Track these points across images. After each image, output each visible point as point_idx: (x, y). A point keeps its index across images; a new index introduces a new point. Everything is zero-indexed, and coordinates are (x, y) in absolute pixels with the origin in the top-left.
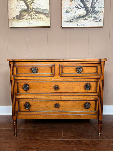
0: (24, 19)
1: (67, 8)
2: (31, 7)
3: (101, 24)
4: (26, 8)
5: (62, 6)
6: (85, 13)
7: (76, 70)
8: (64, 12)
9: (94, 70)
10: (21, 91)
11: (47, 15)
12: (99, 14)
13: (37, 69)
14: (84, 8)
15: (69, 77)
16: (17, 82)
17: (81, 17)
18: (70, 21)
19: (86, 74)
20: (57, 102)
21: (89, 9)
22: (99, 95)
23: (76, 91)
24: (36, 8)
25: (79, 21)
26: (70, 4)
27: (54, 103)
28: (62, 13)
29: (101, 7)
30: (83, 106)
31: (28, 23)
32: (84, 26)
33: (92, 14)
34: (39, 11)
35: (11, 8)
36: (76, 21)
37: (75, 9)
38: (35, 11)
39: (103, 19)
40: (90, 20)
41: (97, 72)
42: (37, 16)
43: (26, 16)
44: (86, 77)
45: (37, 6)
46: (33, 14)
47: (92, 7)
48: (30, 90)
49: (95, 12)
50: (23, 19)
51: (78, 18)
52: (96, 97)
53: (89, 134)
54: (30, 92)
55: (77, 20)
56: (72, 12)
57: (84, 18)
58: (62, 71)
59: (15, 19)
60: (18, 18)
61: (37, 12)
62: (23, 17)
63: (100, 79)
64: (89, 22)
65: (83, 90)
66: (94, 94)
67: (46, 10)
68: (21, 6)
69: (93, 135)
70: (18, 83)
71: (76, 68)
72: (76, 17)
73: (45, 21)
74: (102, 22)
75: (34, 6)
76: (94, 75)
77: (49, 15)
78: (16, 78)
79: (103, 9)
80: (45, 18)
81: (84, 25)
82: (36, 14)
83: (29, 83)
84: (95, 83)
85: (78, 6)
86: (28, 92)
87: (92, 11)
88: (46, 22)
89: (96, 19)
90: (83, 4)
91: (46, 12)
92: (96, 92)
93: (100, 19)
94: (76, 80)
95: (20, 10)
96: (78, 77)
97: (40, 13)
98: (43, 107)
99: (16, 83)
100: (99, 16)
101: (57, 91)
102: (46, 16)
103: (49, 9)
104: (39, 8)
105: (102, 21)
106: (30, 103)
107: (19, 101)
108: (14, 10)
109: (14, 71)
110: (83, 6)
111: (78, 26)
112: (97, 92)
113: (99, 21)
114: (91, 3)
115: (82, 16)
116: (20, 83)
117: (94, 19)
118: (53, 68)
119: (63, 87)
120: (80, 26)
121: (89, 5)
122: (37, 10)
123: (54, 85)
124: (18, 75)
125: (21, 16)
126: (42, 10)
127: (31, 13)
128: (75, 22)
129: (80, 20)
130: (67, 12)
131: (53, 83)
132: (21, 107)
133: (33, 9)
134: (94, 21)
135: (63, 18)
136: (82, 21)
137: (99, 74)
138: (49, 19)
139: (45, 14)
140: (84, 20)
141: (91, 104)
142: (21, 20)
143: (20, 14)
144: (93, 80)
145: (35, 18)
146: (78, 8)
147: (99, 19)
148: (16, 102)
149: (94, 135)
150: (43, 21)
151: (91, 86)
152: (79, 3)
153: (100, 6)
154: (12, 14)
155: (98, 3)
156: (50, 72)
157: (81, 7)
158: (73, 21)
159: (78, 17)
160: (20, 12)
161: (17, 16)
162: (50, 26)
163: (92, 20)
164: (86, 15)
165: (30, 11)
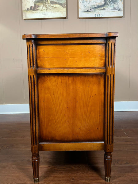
3: (121, 14)
6: (103, 3)
8: (81, 1)
11: (63, 5)
12: (118, 4)
17: (99, 7)
18: (88, 11)
28: (79, 3)
31: (43, 14)
32: (103, 17)
33: (111, 3)
38: (51, 2)
39: (123, 8)
40: (109, 9)
42: (52, 6)
43: (41, 7)
46: (48, 4)
49: (114, 1)
50: (37, 10)
51: (96, 8)
55: (95, 10)
56: (90, 1)
57: (103, 8)
59: (29, 10)
60: (32, 9)
62: (37, 8)
64: (107, 12)
72: (94, 6)
73: (61, 12)
74: (122, 12)
77: (66, 5)
80: (61, 8)
81: (103, 15)
82: (52, 4)
88: (62, 13)
89: (115, 9)
97: (56, 3)
100: (119, 6)
102: (63, 7)
105: (121, 10)
113: (118, 10)
115: (101, 6)
117: (113, 8)
120: (99, 17)
125: (36, 6)
127: (46, 3)
128: (93, 12)
129: (99, 10)
130: (84, 2)
134: (113, 11)
135: (80, 8)
138: (65, 9)
139: (61, 4)
140: (102, 10)
142: (35, 11)
143: (35, 5)
145: (50, 9)
147: (118, 8)
150: (59, 12)
154: (26, 5)
158: (91, 11)
159: (96, 6)
160: (34, 3)
161: (31, 7)
162: (66, 17)
163: (111, 10)
164: (105, 4)
165: (45, 1)
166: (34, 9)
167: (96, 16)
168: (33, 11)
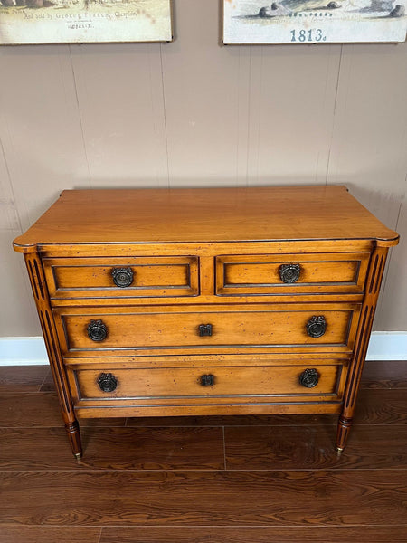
0: (53, 4)
3: (396, 31)
7: (279, 273)
9: (344, 274)
10: (81, 341)
13: (132, 271)
15: (250, 299)
16: (63, 316)
18: (262, 14)
19: (316, 288)
20: (207, 371)
22: (354, 352)
23: (273, 340)
25: (303, 13)
27: (198, 373)
30: (295, 379)
31: (71, 25)
32: (322, 41)
36: (290, 15)
40: (350, 8)
41: (355, 280)
44: (312, 298)
48: (112, 337)
50: (47, 4)
52: (341, 356)
53: (307, 445)
54: (115, 344)
55: (294, 11)
57: (326, 3)
58: (226, 277)
59: (12, 5)
63: (363, 301)
64: (344, 21)
65: (298, 336)
66: (336, 349)
69: (320, 452)
70: (65, 319)
71: (280, 268)
73: (148, 16)
76: (341, 289)
78: (56, 302)
81: (323, 35)
83: (105, 319)
84: (343, 316)
86: (104, 344)
88: (154, 21)
89: (376, 5)
92: (342, 341)
93: (394, 5)
94: (275, 308)
96: (286, 299)
98: (160, 386)
99: (59, 321)
101: (207, 341)
106: (116, 376)
107: (77, 370)
109: (45, 280)
111: (294, 39)
112: (345, 342)
113: (387, 13)
116: (73, 320)
117: (368, 3)
118: (194, 268)
119: (228, 327)
120: (306, 41)
123: (196, 324)
124: (63, 294)
128: (285, 18)
129: (308, 9)
131: (191, 316)
132: (87, 387)
135: (229, 0)
136: (313, 13)
137: (360, 287)
140: (323, 12)
141: (323, 375)
142: (39, 11)
144: (337, 307)
145: (101, 2)
147: (389, 4)
148: (68, 372)
149: (322, 451)
150: (142, 16)
151: (327, 324)
156: (180, 280)
158: (274, 13)
162: (170, 39)
163: (362, 11)
167: (297, 36)
168: (29, 11)
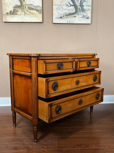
0: (18, 14)
1: (58, 5)
2: (24, 3)
3: (89, 21)
4: (19, 4)
5: (53, 3)
6: (74, 11)
11: (40, 11)
12: (87, 13)
14: (74, 7)
17: (70, 14)
18: (61, 17)
21: (78, 7)
24: (29, 5)
25: (69, 18)
26: (61, 2)
28: (54, 10)
29: (89, 6)
31: (21, 18)
32: (73, 23)
33: (81, 12)
34: (32, 7)
35: (5, 4)
37: (65, 7)
38: (28, 8)
39: (91, 16)
40: (79, 17)
42: (30, 12)
43: (20, 12)
45: (30, 3)
46: (26, 10)
47: (80, 5)
49: (83, 10)
50: (16, 14)
51: (68, 15)
55: (67, 17)
56: (63, 9)
57: (74, 16)
59: (9, 14)
60: (12, 13)
61: (30, 8)
62: (16, 12)
64: (78, 19)
67: (38, 6)
68: (15, 2)
72: (66, 14)
73: (37, 17)
74: (90, 20)
75: (28, 2)
77: (42, 12)
79: (90, 8)
80: (37, 14)
82: (30, 10)
85: (68, 4)
87: (81, 9)
88: (39, 18)
89: (84, 17)
90: (73, 3)
91: (39, 9)
95: (14, 5)
97: (33, 9)
100: (87, 14)
102: (39, 13)
103: (41, 6)
104: (32, 5)
105: (89, 18)
108: (8, 5)
110: (73, 4)
113: (86, 18)
114: (79, 2)
115: (72, 14)
117: (82, 16)
120: (70, 23)
121: (78, 4)
122: (30, 7)
126: (35, 6)
127: (24, 9)
129: (70, 17)
130: (57, 9)
133: (26, 6)
135: (54, 15)
138: (41, 15)
139: (37, 11)
140: (73, 17)
143: (14, 10)
145: (28, 14)
146: (68, 6)
147: (87, 16)
150: (36, 17)
152: (68, 2)
153: (87, 5)
154: (6, 9)
155: (86, 2)
157: (71, 5)
158: (63, 17)
159: (68, 14)
160: (13, 8)
161: (11, 12)
162: (42, 22)
163: (81, 17)
164: (76, 12)
165: (23, 7)
166: (13, 13)
167: (68, 22)
168: (12, 15)
